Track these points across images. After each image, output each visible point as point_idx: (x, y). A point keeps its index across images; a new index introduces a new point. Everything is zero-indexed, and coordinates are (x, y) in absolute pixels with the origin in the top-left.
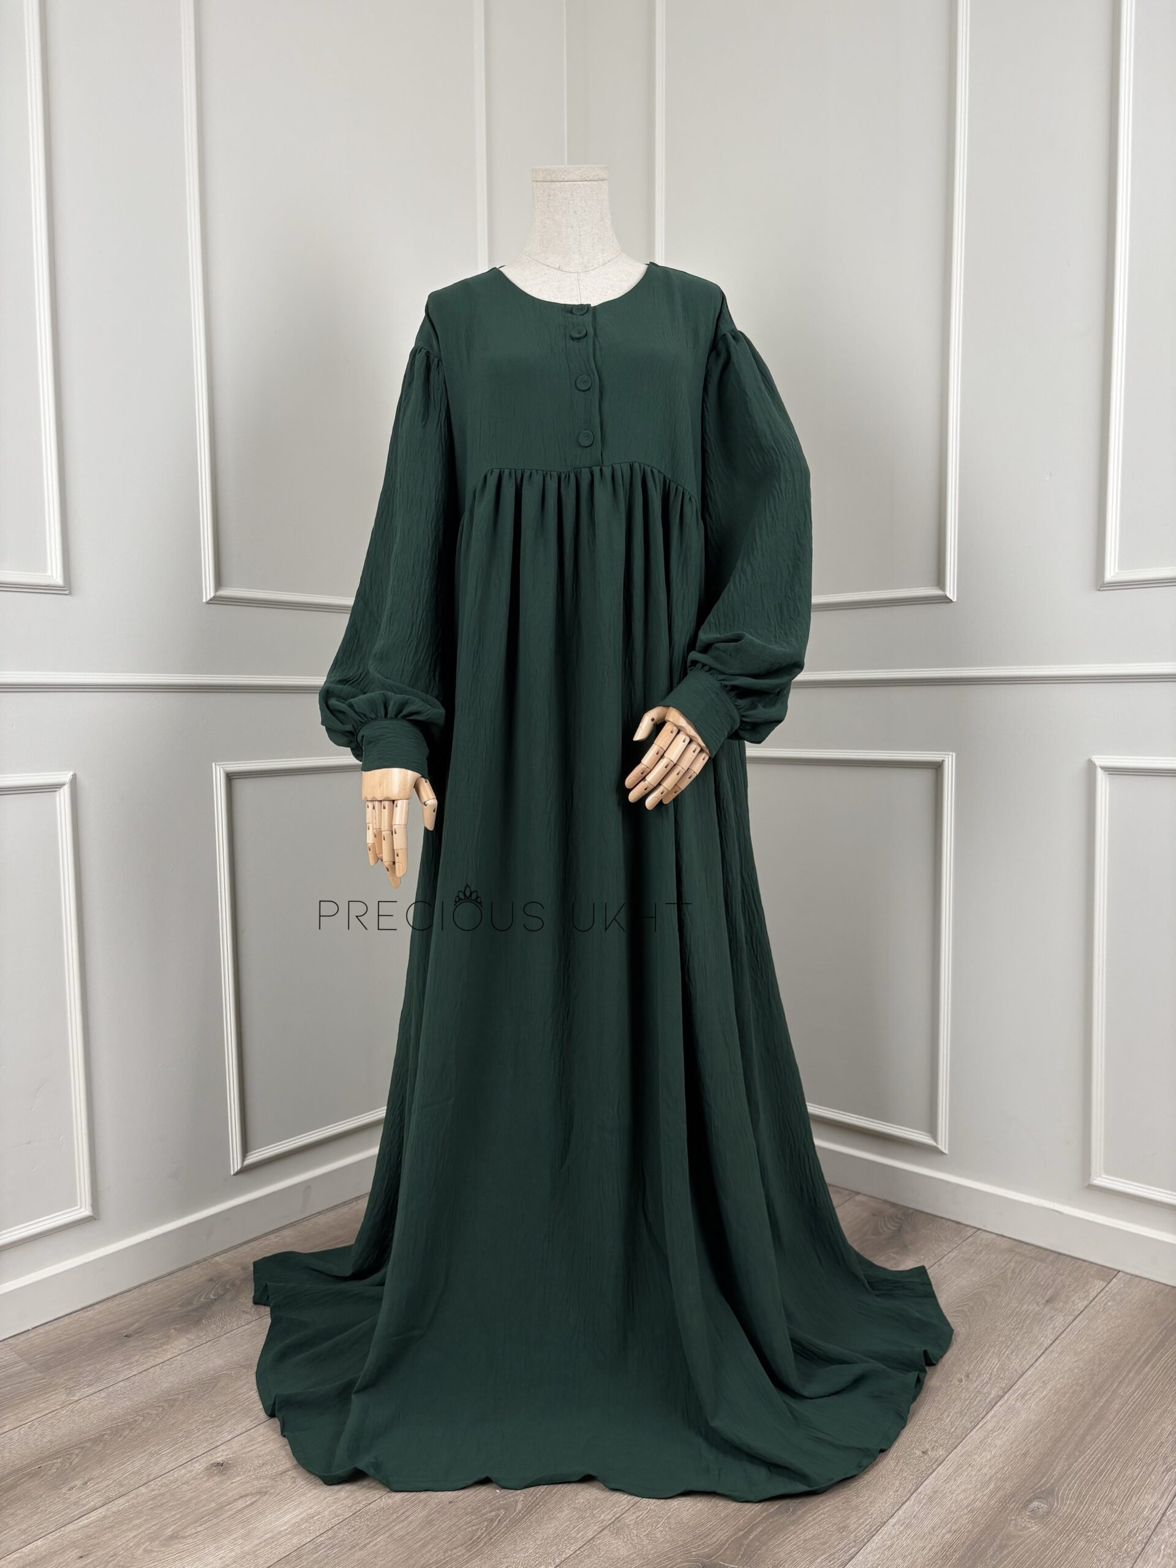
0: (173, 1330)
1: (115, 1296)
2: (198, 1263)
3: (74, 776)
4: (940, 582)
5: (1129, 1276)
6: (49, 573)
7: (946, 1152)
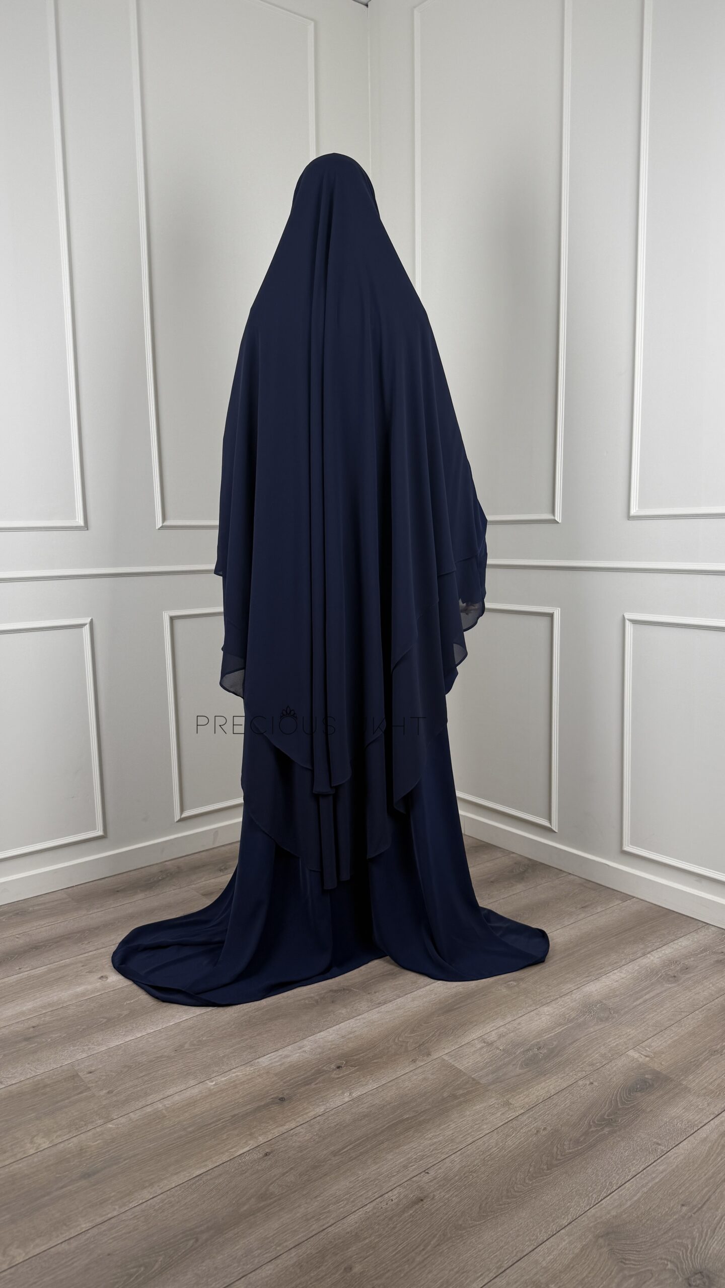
0: (139, 891)
1: (115, 875)
2: (157, 864)
3: (92, 620)
4: (553, 512)
5: (638, 900)
6: (77, 520)
7: (556, 831)
